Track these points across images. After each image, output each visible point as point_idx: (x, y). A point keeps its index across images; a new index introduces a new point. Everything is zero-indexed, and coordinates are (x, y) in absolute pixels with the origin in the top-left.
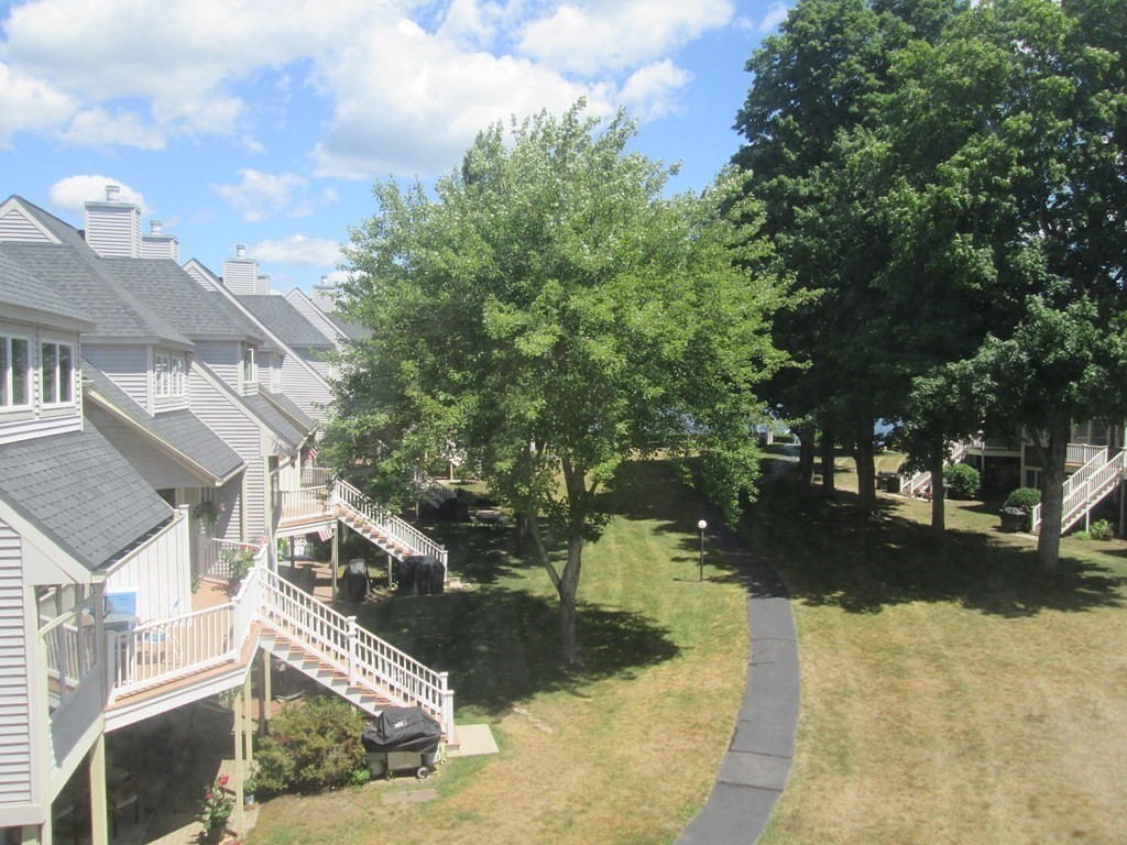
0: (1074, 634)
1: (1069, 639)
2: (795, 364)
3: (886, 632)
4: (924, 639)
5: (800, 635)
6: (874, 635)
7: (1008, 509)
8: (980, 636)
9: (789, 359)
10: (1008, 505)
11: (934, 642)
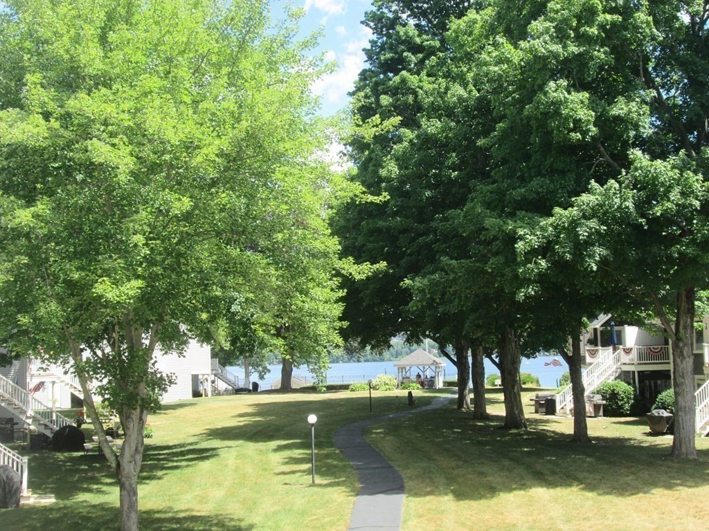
0: (702, 502)
1: (696, 506)
2: (370, 198)
3: (502, 514)
4: (542, 517)
5: (405, 521)
6: (487, 517)
7: (655, 412)
8: (602, 511)
9: (364, 193)
10: (656, 408)
11: (551, 518)
